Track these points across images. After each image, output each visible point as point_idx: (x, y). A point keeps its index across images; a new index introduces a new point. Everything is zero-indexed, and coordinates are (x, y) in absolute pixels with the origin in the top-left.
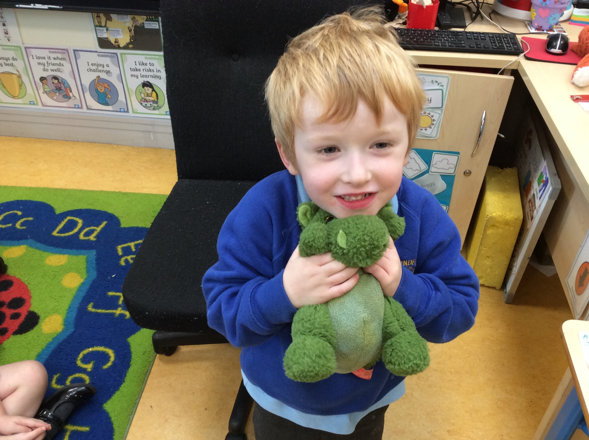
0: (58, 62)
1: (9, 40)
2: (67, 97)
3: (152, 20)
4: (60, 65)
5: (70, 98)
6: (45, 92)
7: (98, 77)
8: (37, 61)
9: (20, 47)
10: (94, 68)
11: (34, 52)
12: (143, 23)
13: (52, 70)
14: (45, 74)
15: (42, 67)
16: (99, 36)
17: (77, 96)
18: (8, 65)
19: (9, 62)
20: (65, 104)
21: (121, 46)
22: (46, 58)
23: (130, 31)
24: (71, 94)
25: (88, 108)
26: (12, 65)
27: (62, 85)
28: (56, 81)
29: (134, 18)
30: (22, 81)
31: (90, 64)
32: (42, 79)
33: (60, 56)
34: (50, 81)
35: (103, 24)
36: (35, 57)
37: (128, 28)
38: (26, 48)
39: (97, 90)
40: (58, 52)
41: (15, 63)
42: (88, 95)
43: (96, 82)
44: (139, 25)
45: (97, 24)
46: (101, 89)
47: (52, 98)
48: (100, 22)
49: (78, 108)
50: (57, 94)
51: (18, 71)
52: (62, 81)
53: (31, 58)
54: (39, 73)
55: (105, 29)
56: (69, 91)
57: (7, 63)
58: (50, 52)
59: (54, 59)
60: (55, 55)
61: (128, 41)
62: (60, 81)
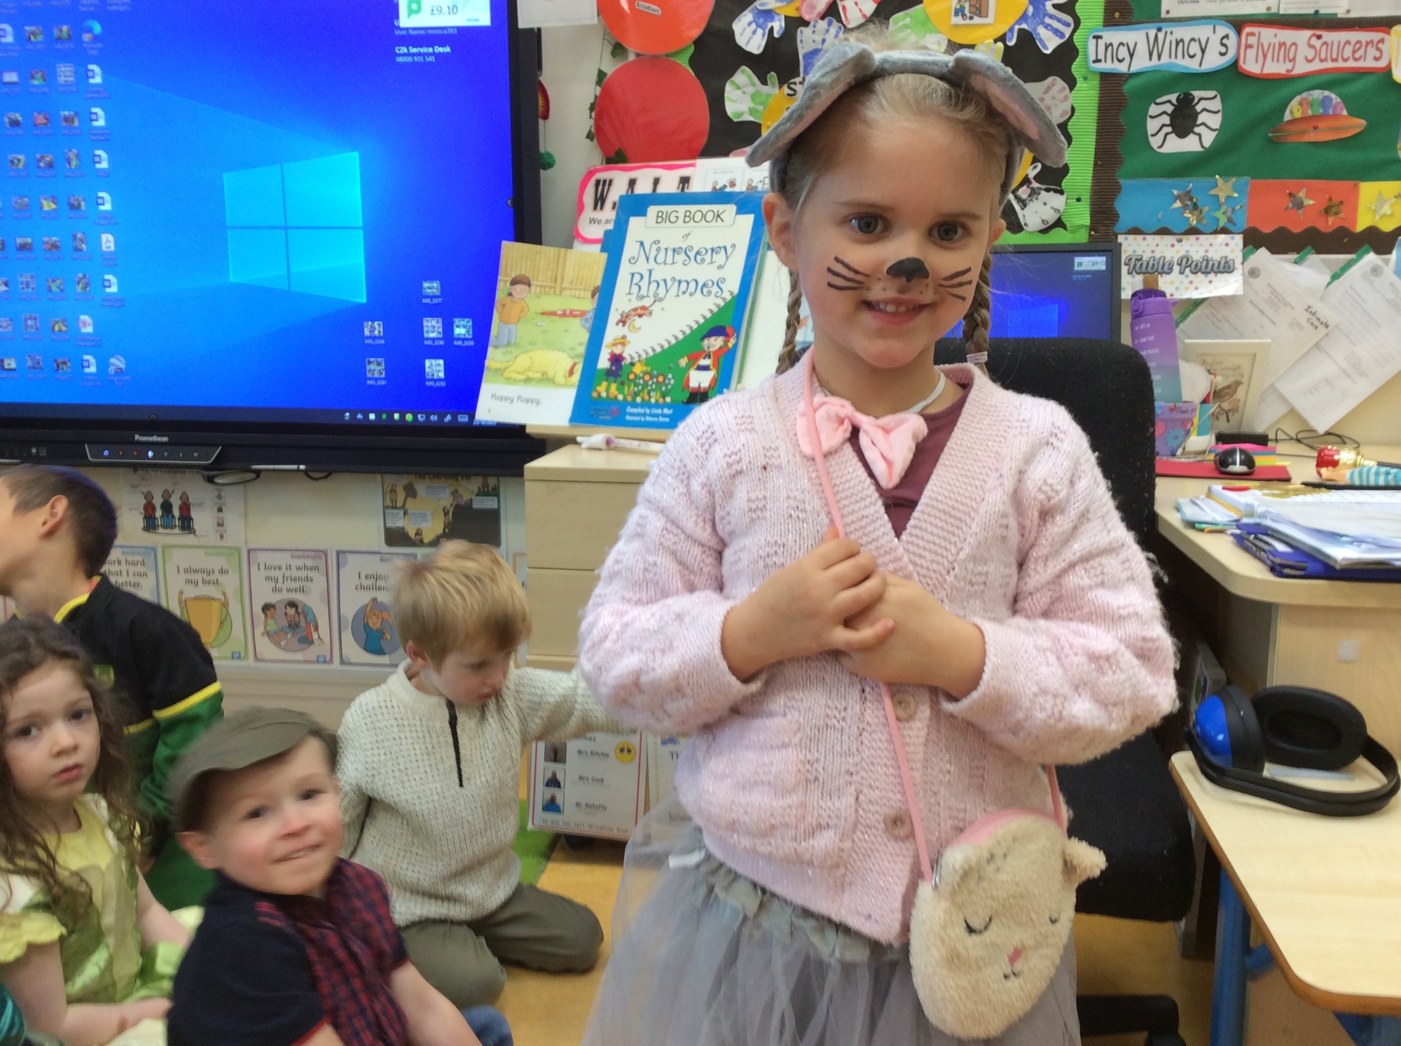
0: (303, 574)
1: (222, 537)
2: (307, 641)
3: (487, 494)
4: (307, 579)
5: (312, 642)
6: (267, 633)
7: (374, 600)
8: (264, 573)
9: (238, 550)
10: (370, 582)
11: (263, 558)
12: (471, 500)
13: (289, 590)
14: (273, 598)
15: (272, 584)
16: (389, 525)
17: (326, 638)
18: (209, 583)
19: (213, 577)
20: (299, 656)
21: (426, 541)
22: (284, 568)
23: (446, 514)
24: (315, 636)
25: (342, 662)
26: (216, 583)
27: (302, 618)
28: (292, 611)
29: (456, 491)
30: (228, 612)
31: (363, 576)
32: (267, 608)
33: (309, 563)
34: (280, 610)
35: (399, 504)
36: (262, 566)
37: (444, 510)
38: (249, 551)
39: (366, 626)
40: (308, 557)
41: (222, 578)
42: (348, 636)
43: (368, 609)
44: (462, 503)
45: (389, 503)
46: (375, 623)
47: (278, 645)
48: (394, 501)
49: (325, 662)
50: (289, 635)
51: (224, 594)
52: (303, 611)
53: (254, 569)
54: (264, 594)
55: (401, 512)
56: (312, 629)
57: (206, 578)
58: (292, 557)
59: (298, 568)
60: (300, 563)
61: (441, 531)
62: (300, 610)
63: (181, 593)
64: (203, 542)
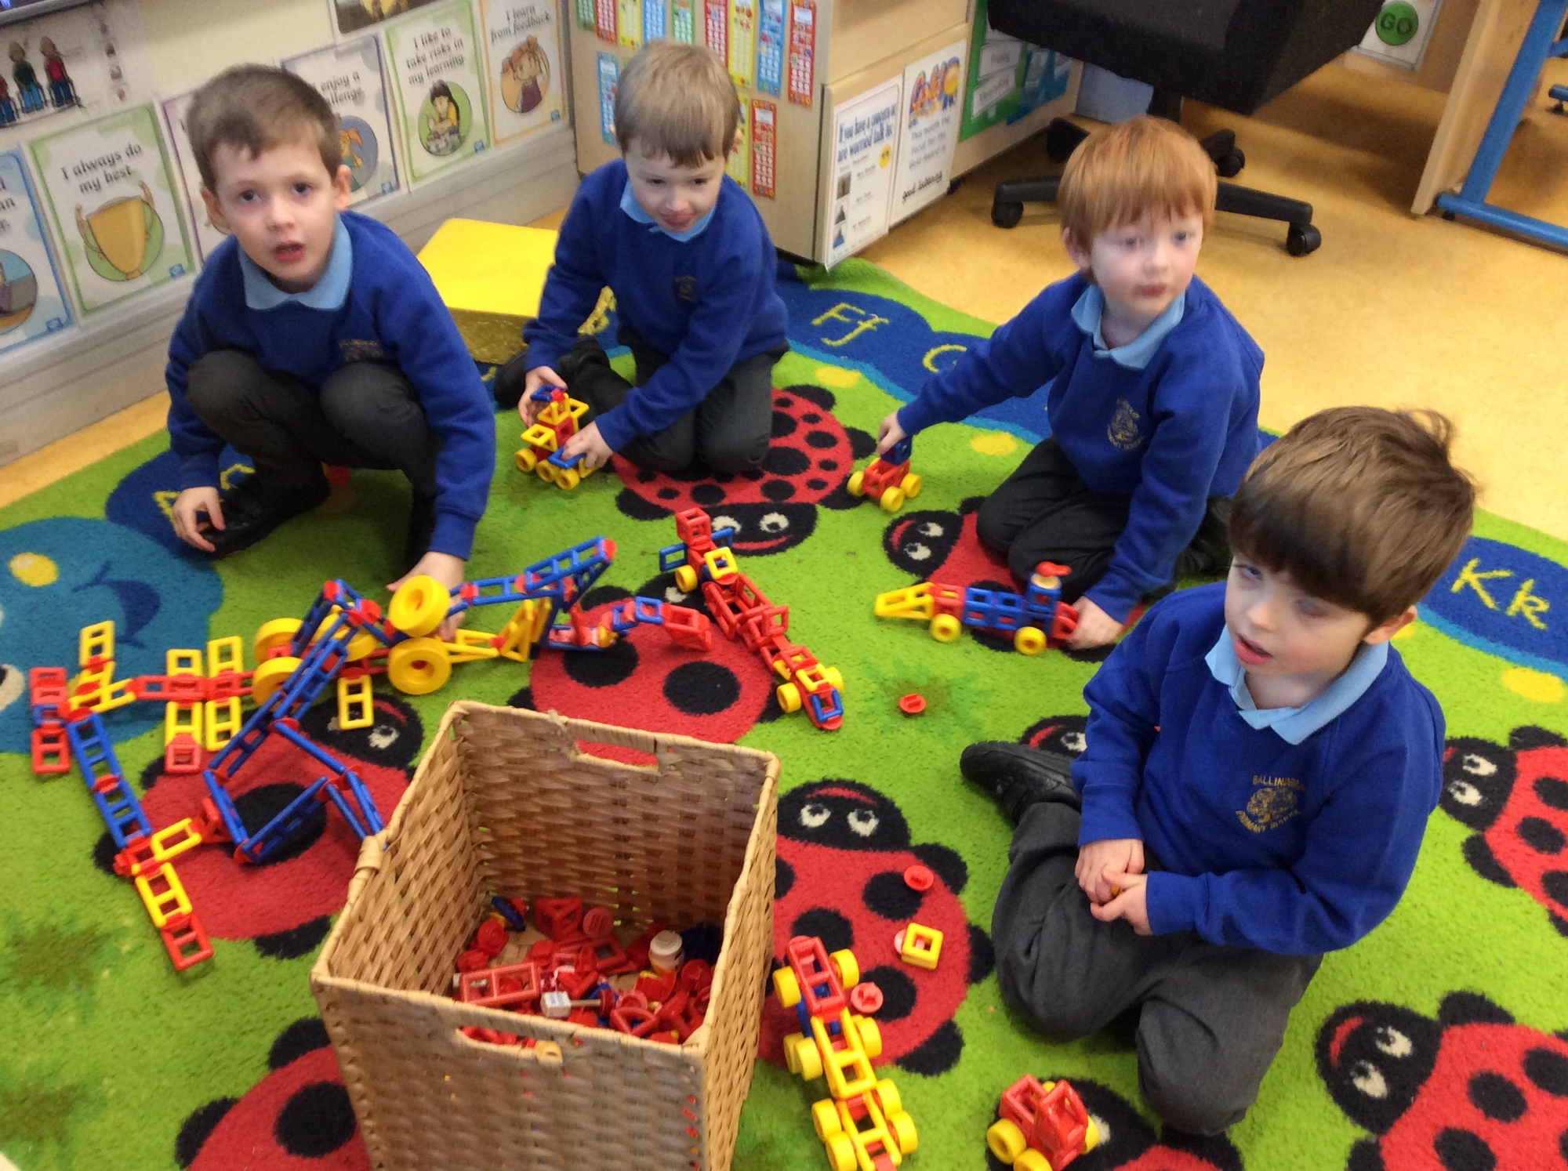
1: (121, 95)
9: (150, 108)
16: (340, 2)
18: (115, 177)
19: (120, 166)
21: (385, 10)
26: (127, 172)
30: (154, 212)
38: (164, 105)
41: (134, 163)
51: (143, 186)
53: (177, 130)
57: (110, 171)
63: (79, 210)
64: (94, 113)
